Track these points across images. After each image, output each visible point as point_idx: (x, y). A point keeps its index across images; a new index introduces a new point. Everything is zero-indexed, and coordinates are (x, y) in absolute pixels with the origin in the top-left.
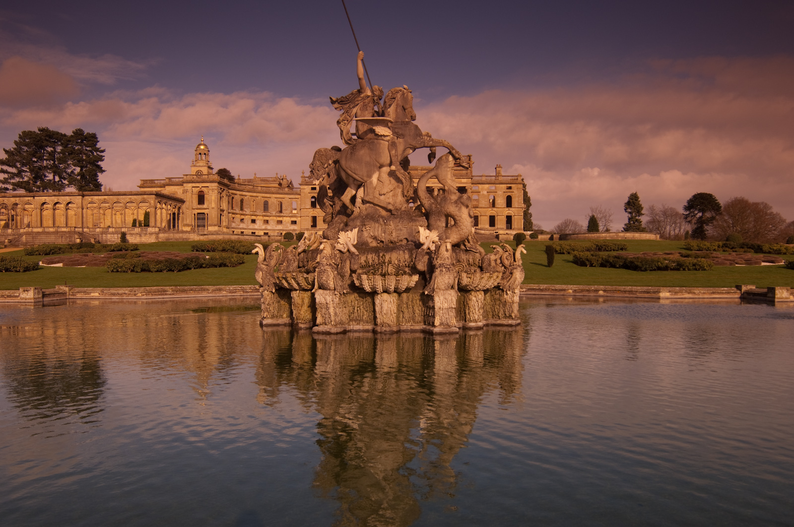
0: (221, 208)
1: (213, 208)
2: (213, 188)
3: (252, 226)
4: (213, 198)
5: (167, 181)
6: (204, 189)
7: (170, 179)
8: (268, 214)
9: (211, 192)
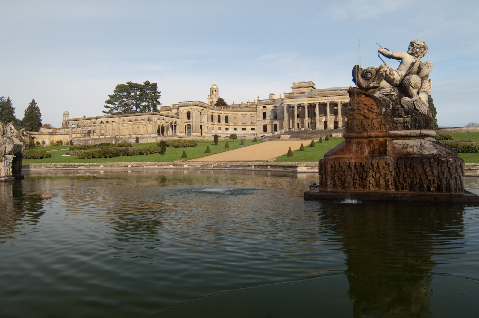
0: (202, 121)
1: (195, 121)
2: (195, 109)
3: (226, 132)
4: (195, 115)
5: (173, 106)
6: (190, 110)
8: (236, 124)
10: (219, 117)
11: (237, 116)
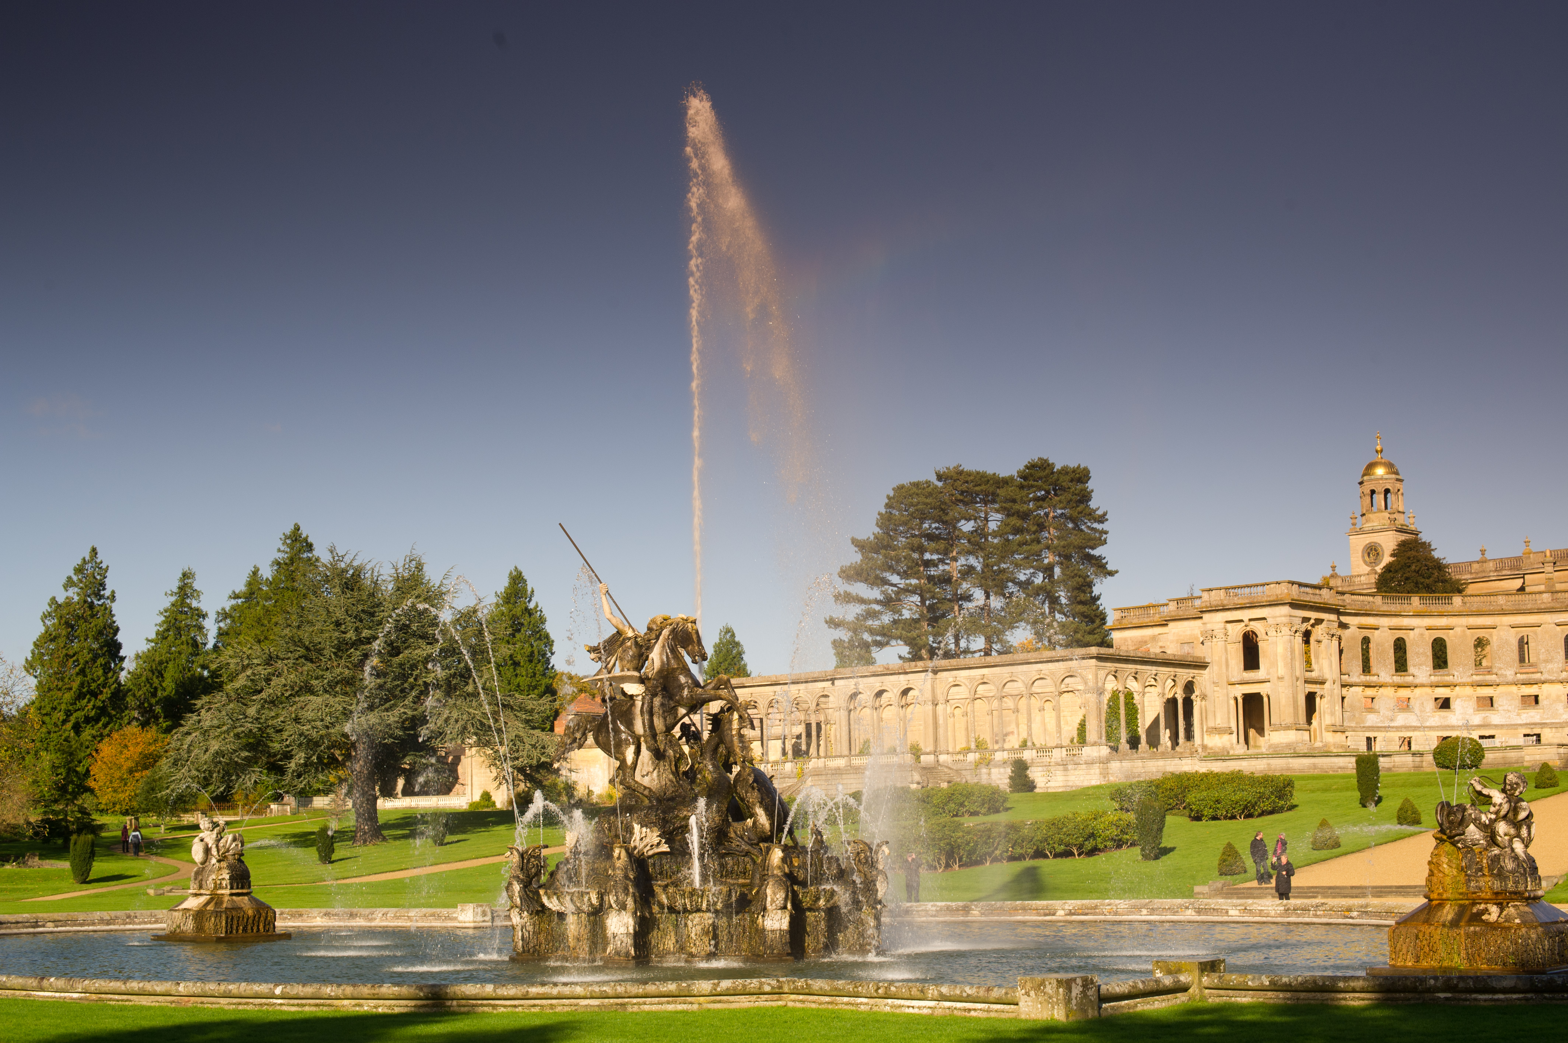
0: (1314, 675)
1: (1280, 678)
2: (1279, 620)
4: (1280, 649)
5: (1173, 606)
6: (1257, 627)
7: (1178, 601)
8: (1489, 677)
9: (1272, 633)
10: (1400, 647)
11: (1491, 635)
